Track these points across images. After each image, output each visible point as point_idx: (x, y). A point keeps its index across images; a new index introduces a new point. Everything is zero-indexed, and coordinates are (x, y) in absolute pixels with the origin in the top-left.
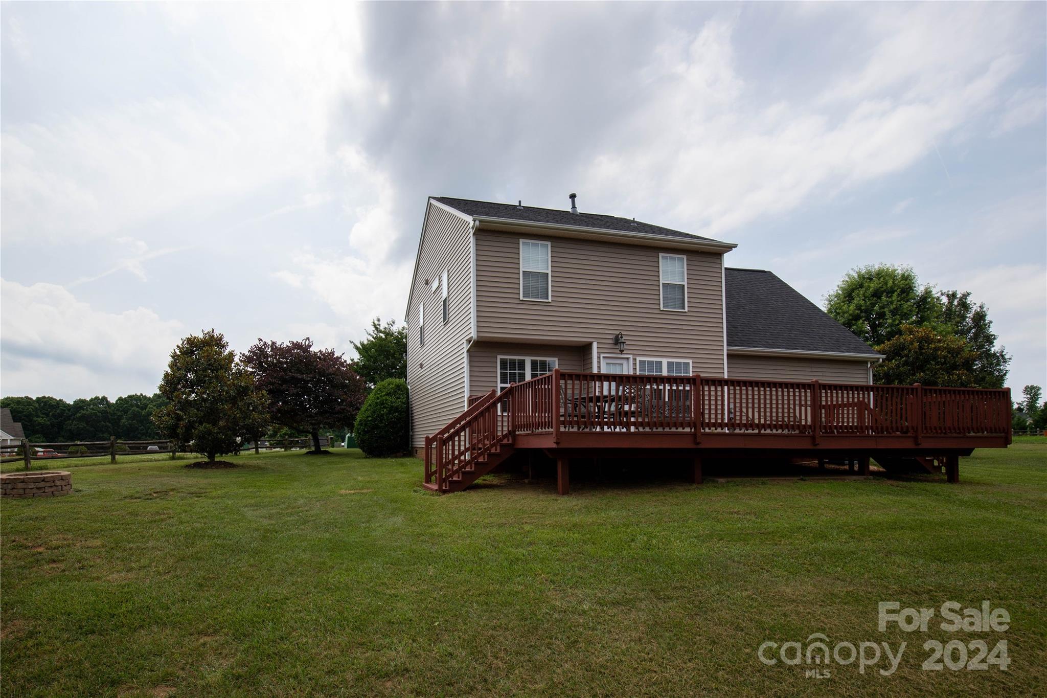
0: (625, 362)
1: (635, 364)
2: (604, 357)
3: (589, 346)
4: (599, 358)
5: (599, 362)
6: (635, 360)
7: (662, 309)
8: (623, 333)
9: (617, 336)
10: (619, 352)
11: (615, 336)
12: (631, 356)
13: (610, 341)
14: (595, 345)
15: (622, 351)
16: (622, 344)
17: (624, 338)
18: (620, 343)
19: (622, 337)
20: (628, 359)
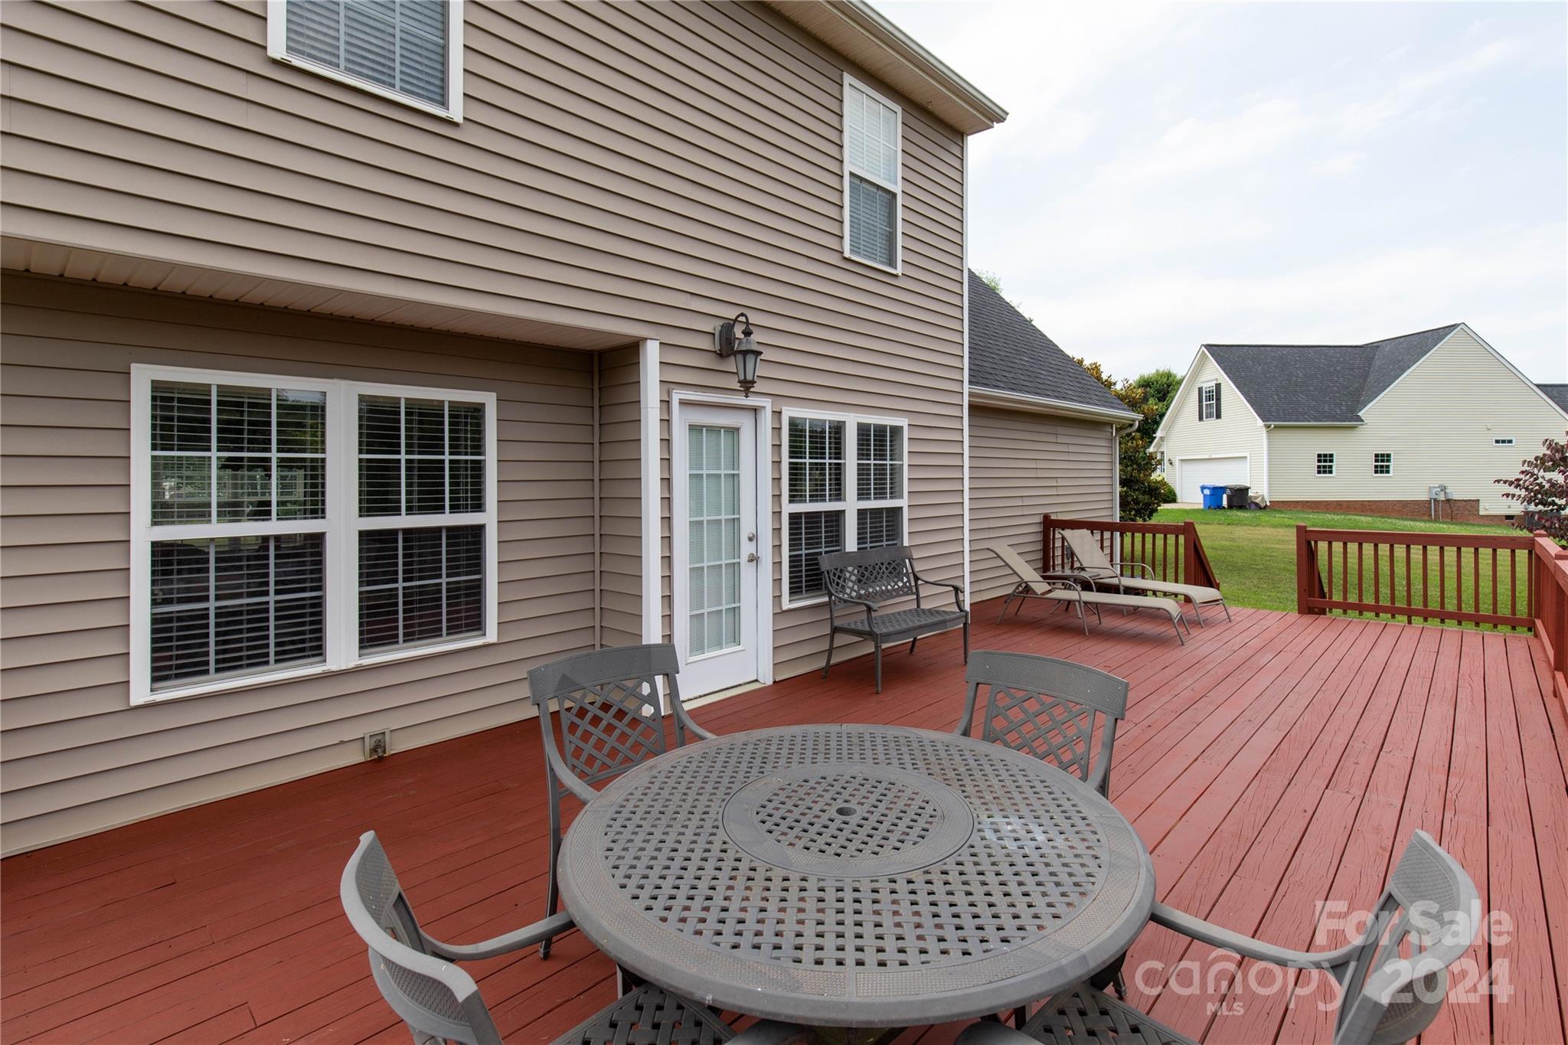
0: (745, 422)
1: (777, 430)
2: (683, 403)
3: (627, 353)
4: (666, 403)
5: (666, 422)
6: (778, 414)
7: (847, 254)
8: (754, 318)
9: (728, 327)
10: (737, 386)
11: (721, 322)
12: (767, 403)
13: (705, 343)
14: (652, 355)
15: (747, 386)
16: (750, 359)
17: (757, 336)
18: (745, 353)
19: (747, 333)
20: (755, 410)
